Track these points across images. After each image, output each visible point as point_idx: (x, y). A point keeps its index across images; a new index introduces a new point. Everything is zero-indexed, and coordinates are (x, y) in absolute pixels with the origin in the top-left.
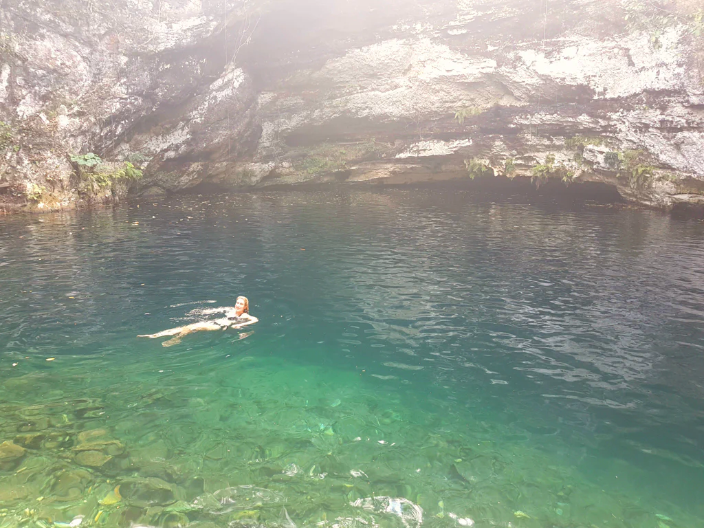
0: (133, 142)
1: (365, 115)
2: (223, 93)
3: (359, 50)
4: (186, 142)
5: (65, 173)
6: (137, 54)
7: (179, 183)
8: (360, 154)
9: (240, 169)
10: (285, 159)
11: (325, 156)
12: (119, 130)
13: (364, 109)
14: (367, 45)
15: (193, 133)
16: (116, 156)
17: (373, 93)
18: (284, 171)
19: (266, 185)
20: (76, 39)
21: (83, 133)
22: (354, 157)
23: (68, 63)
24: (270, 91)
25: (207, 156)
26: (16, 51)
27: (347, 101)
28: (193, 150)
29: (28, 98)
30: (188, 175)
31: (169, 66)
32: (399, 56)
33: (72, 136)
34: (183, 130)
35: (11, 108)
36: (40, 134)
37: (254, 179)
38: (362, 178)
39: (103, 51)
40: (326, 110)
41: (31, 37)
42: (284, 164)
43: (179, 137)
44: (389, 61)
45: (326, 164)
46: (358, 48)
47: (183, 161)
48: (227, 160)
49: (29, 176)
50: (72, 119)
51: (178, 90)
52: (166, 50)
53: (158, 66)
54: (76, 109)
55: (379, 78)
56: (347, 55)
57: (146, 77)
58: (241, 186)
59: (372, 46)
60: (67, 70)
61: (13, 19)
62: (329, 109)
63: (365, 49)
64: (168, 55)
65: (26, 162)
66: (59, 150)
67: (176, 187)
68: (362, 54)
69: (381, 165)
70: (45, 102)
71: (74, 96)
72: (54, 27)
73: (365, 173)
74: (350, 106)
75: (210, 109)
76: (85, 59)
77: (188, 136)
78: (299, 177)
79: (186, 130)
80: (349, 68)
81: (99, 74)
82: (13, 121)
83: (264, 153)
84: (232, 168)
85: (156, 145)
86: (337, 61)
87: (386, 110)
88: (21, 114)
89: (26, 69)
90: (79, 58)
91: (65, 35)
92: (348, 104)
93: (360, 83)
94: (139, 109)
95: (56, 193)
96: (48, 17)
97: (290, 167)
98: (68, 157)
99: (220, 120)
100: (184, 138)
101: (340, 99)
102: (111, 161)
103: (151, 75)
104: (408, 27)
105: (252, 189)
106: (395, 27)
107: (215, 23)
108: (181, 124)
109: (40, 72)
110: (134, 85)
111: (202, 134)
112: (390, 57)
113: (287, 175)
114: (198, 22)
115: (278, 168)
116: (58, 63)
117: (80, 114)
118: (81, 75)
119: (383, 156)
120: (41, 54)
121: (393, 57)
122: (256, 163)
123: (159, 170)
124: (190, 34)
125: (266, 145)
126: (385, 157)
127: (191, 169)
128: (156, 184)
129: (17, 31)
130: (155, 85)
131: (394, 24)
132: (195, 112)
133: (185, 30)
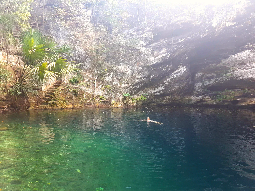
0: (144, 90)
1: (241, 79)
2: (177, 75)
3: (234, 55)
4: (163, 90)
5: (121, 98)
6: (145, 67)
7: (162, 102)
8: (241, 94)
9: (187, 99)
10: (207, 96)
11: (226, 94)
12: (138, 87)
13: (240, 76)
14: (237, 53)
15: (165, 87)
16: (139, 94)
17: (243, 70)
18: (207, 100)
19: (199, 104)
20: (129, 64)
21: (127, 88)
22: (238, 95)
23: (126, 71)
24: (201, 72)
25: (171, 94)
26: (114, 69)
27: (232, 74)
28: (165, 92)
29: (116, 80)
30: (165, 100)
31: (155, 69)
32: (250, 56)
33: (124, 89)
34: (162, 86)
35: (112, 82)
36: (117, 88)
37: (193, 102)
38: (244, 104)
39: (135, 67)
40: (224, 77)
41: (118, 65)
42: (206, 97)
43: (161, 88)
44: (247, 58)
45: (226, 97)
46: (233, 55)
47: (162, 95)
48: (179, 96)
49: (113, 99)
50: (125, 85)
51: (157, 75)
52: (153, 64)
53: (152, 69)
54: (127, 82)
55: (245, 65)
56: (229, 57)
57: (147, 72)
58: (187, 105)
59: (239, 53)
60: (125, 72)
61: (115, 61)
62: (225, 77)
63: (236, 55)
64: (154, 66)
65: (113, 95)
66: (120, 92)
67: (161, 103)
68: (235, 56)
69: (252, 99)
70: (120, 80)
71: (127, 79)
72: (123, 62)
73: (246, 102)
74: (234, 75)
75: (171, 80)
76: (130, 69)
77: (164, 88)
78: (213, 102)
79: (163, 86)
80: (232, 62)
81: (133, 73)
82: (112, 85)
83: (197, 93)
84: (184, 98)
85: (152, 91)
86: (226, 60)
87: (250, 77)
88: (114, 84)
89: (116, 73)
90: (129, 69)
91: (126, 64)
92: (233, 75)
93: (238, 67)
94: (144, 81)
95: (118, 103)
96: (122, 60)
97: (209, 98)
98: (122, 94)
99: (175, 83)
100: (162, 89)
101: (230, 73)
102: (137, 95)
103: (149, 72)
104: (252, 45)
105: (192, 106)
106: (246, 46)
107: (169, 55)
108: (161, 85)
109: (119, 73)
110: (143, 75)
111: (168, 87)
112: (247, 57)
113: (208, 101)
114: (164, 55)
115: (204, 98)
116: (123, 71)
117: (127, 83)
118: (129, 73)
119: (251, 95)
120: (120, 69)
121: (248, 56)
122: (193, 96)
123: (154, 98)
124: (161, 59)
125: (198, 90)
126: (252, 95)
127: (166, 98)
128: (154, 102)
129: (115, 64)
130: (150, 74)
131: (246, 45)
132: (166, 81)
133: (160, 58)
